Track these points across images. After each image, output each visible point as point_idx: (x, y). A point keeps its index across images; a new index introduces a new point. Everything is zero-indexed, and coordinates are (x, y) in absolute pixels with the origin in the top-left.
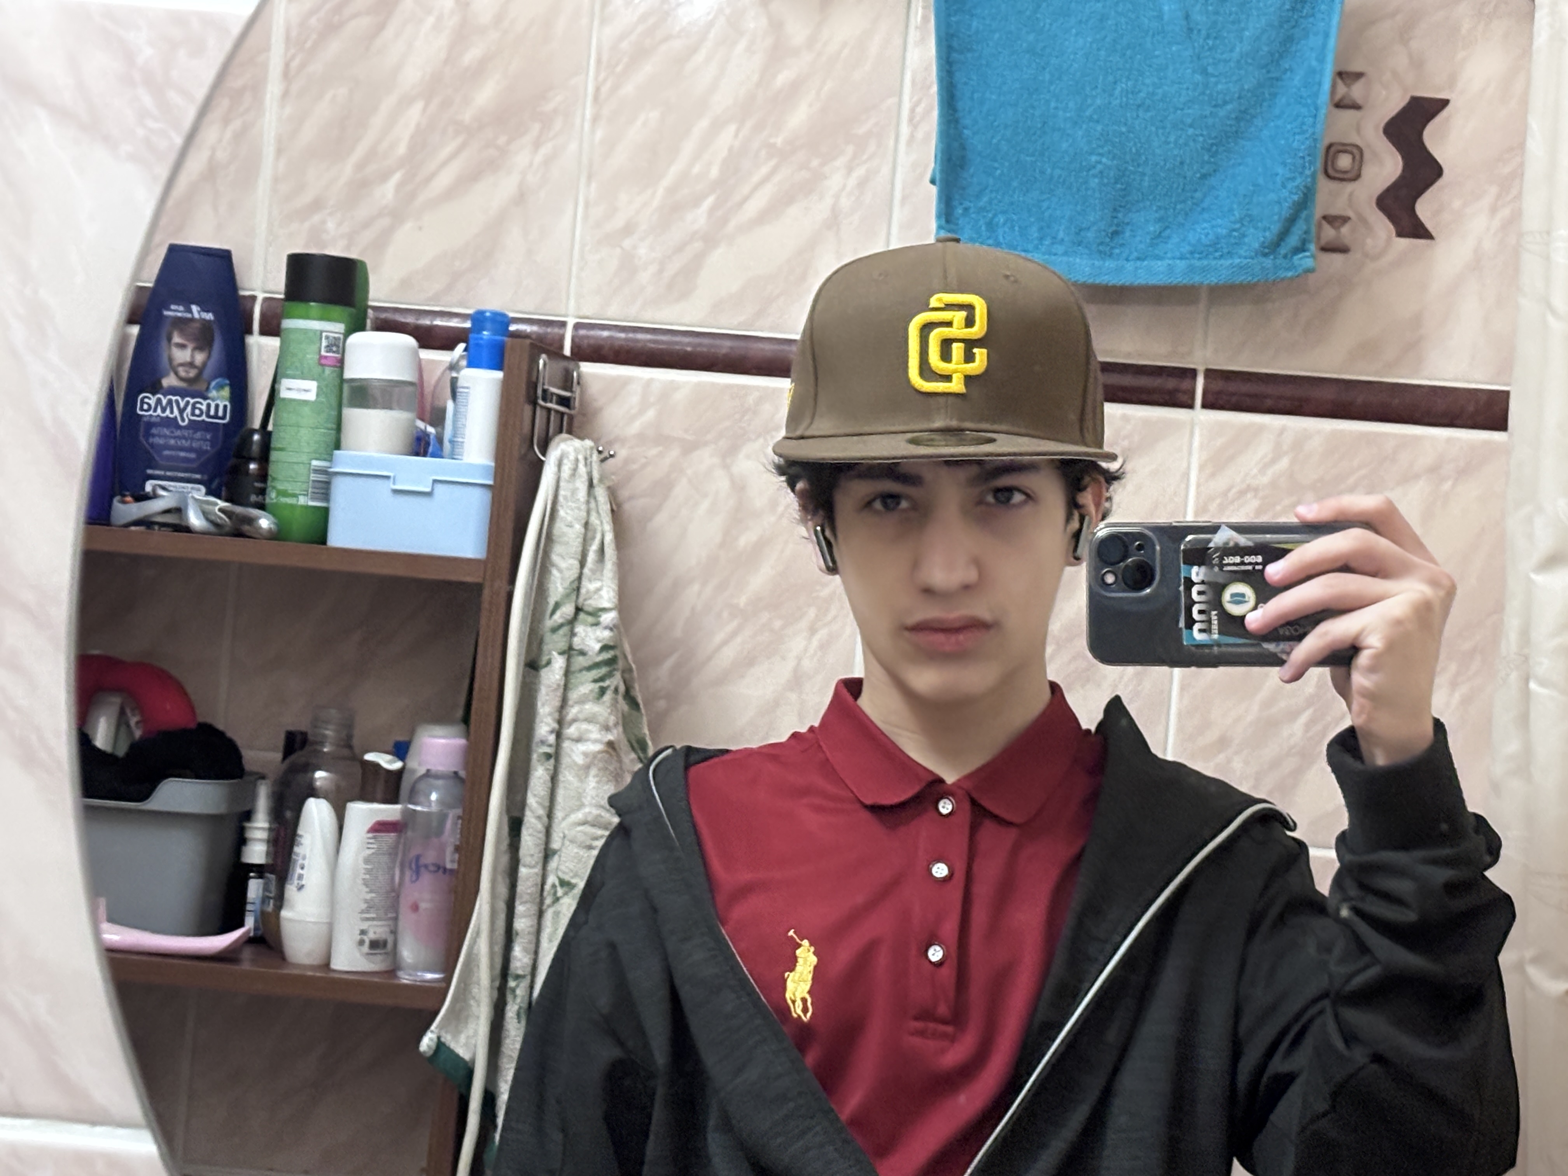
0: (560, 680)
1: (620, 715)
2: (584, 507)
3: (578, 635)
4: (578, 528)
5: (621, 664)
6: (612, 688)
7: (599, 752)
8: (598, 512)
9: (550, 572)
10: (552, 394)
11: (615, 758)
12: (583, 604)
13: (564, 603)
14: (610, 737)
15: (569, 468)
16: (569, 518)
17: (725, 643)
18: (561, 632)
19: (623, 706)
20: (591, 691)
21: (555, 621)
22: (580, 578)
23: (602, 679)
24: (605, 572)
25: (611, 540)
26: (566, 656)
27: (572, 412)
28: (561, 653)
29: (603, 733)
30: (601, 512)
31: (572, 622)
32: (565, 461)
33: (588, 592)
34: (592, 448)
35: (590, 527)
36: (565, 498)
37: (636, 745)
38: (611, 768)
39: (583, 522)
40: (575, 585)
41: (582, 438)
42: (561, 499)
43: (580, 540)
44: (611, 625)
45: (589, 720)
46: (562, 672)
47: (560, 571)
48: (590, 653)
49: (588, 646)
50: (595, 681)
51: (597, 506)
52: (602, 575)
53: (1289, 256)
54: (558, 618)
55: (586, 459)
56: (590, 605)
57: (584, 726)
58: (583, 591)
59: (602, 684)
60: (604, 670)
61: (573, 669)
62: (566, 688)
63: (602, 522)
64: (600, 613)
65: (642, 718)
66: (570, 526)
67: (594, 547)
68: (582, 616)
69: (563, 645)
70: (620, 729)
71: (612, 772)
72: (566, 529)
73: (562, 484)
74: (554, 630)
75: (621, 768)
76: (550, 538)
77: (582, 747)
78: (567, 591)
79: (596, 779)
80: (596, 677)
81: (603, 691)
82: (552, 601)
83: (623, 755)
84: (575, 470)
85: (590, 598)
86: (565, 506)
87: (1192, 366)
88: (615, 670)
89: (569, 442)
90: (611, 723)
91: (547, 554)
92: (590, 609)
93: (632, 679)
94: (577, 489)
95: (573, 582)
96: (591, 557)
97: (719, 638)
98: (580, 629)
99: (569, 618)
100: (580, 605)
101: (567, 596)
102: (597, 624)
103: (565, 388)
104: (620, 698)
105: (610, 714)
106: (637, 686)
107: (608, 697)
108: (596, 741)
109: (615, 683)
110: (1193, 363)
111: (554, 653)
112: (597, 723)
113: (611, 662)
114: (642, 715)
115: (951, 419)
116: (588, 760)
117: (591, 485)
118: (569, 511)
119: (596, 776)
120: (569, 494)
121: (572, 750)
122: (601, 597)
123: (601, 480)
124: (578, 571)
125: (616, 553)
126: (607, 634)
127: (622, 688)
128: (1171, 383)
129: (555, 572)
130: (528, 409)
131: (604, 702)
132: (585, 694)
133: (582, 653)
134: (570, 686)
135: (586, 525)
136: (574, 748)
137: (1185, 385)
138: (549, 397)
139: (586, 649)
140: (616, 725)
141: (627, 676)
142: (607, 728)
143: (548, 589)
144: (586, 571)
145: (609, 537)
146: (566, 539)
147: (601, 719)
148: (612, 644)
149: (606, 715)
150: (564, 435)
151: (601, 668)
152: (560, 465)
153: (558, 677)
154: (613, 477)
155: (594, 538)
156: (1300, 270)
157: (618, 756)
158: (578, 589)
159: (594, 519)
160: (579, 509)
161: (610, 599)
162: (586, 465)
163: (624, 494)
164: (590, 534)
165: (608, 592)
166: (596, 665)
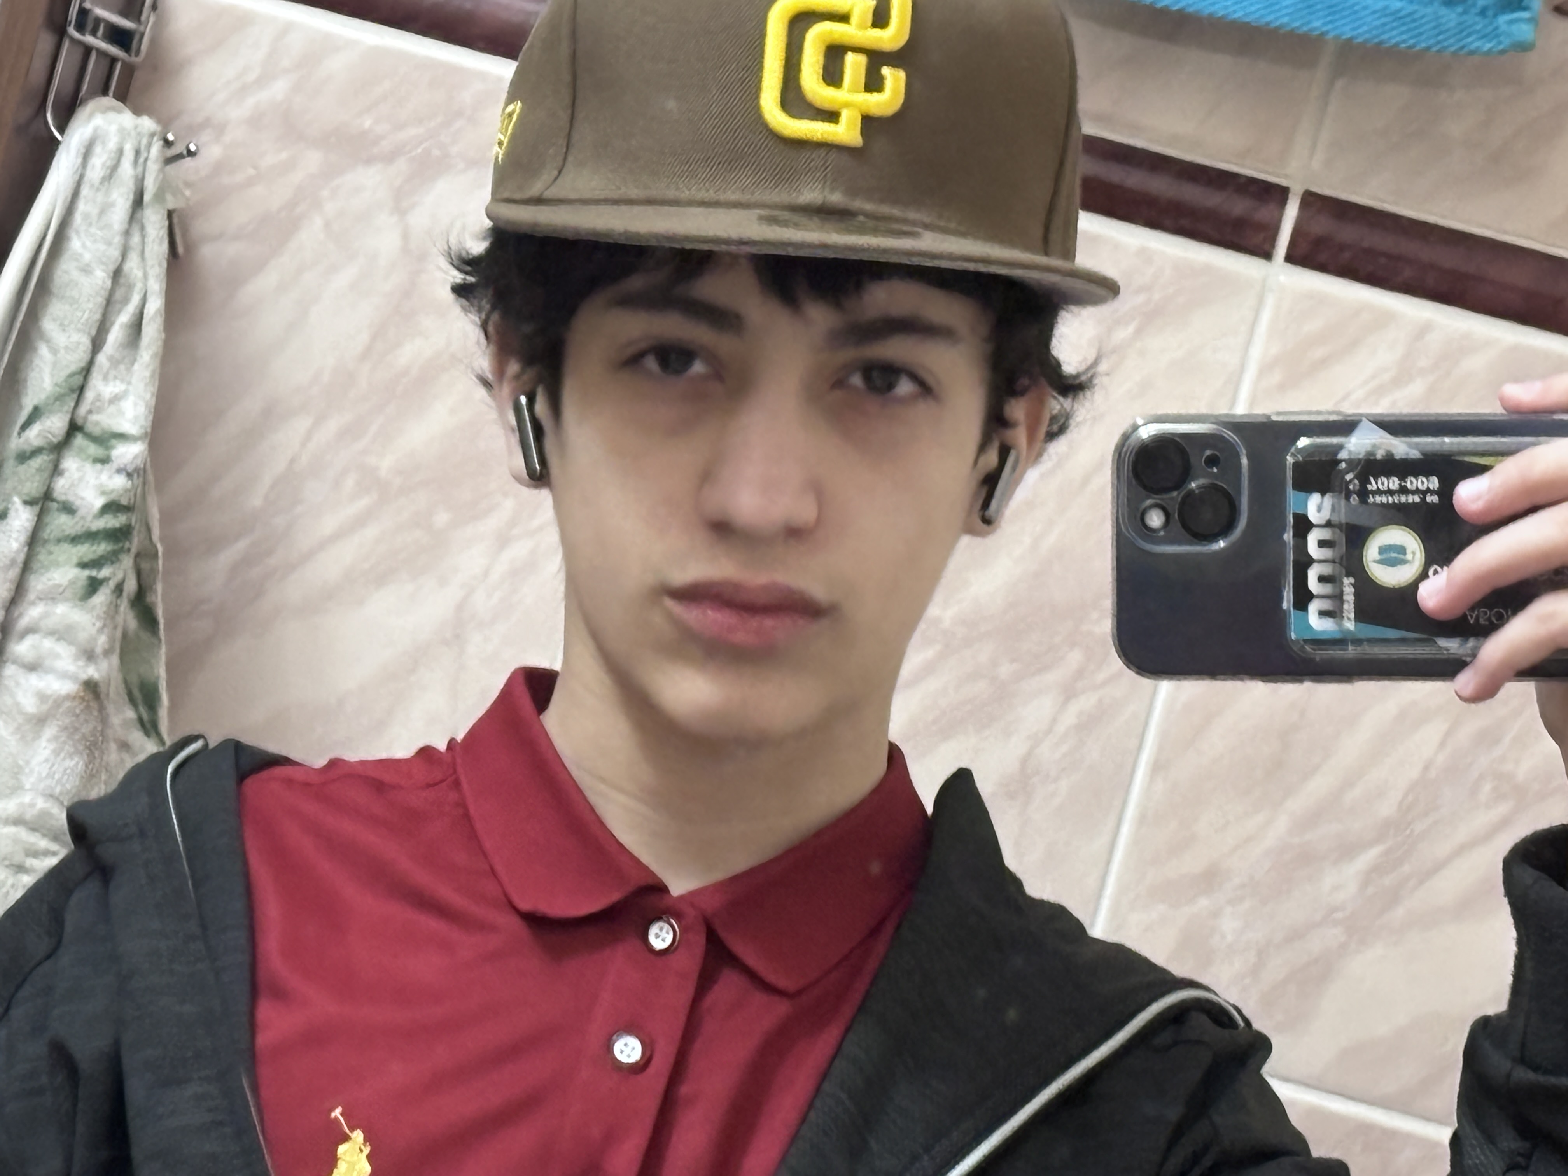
0: (18, 552)
1: (119, 634)
2: (118, 240)
3: (67, 474)
4: (101, 277)
5: (135, 543)
6: (112, 584)
7: (68, 697)
8: (143, 252)
9: (35, 349)
10: (98, 21)
11: (96, 713)
12: (85, 419)
13: (51, 412)
14: (92, 672)
15: (104, 164)
16: (87, 257)
17: (339, 535)
18: (37, 462)
19: (128, 618)
20: (72, 583)
21: (27, 440)
22: (87, 371)
23: (96, 563)
24: (136, 367)
25: (158, 311)
26: (37, 509)
27: (134, 59)
28: (28, 503)
29: (81, 663)
30: (147, 254)
31: (60, 447)
32: (98, 149)
33: (98, 398)
34: (153, 135)
35: (122, 280)
36: (86, 216)
37: (137, 693)
38: (86, 729)
39: (112, 267)
40: (78, 380)
41: (137, 112)
42: (78, 218)
43: (101, 300)
44: (130, 470)
45: (62, 634)
46: (23, 538)
47: (54, 351)
48: (81, 512)
49: (82, 499)
50: (83, 565)
51: (143, 243)
52: (129, 370)
53: (1490, 13)
54: (34, 435)
55: (137, 153)
56: (97, 423)
57: (48, 644)
58: (89, 395)
59: (94, 573)
60: (103, 548)
61: (45, 534)
62: (27, 567)
63: (146, 276)
64: (113, 442)
65: (159, 647)
66: (86, 270)
67: (124, 318)
68: (79, 440)
69: (34, 487)
70: (115, 660)
71: (84, 737)
72: (75, 274)
73: (85, 191)
74: (24, 457)
75: (102, 733)
76: (44, 287)
77: (36, 682)
78: (58, 389)
79: (52, 746)
80: (86, 560)
81: (94, 585)
82: (28, 403)
83: (110, 708)
84: (114, 168)
85: (100, 410)
86: (82, 235)
87: (1283, 182)
88: (122, 550)
89: (112, 115)
90: (99, 650)
91: (34, 315)
92: (96, 431)
93: (154, 571)
94: (112, 205)
95: (71, 375)
96: (116, 334)
97: (329, 524)
98: (71, 464)
99: (55, 440)
100: (79, 422)
101: (59, 398)
102: (104, 461)
103: (124, 14)
104: (124, 605)
105: (101, 631)
106: (159, 587)
107: (101, 598)
108: (64, 675)
109: (120, 576)
110: (1286, 176)
111: (17, 500)
112: (71, 643)
113: (119, 535)
114: (160, 640)
115: (833, 190)
116: (45, 707)
117: (138, 202)
118: (88, 243)
119: (56, 738)
120: (95, 212)
121: (18, 684)
122: (121, 413)
123: (159, 196)
124: (86, 357)
125: (163, 336)
126: (119, 482)
127: (131, 586)
128: (1239, 206)
129: (43, 350)
130: (45, 42)
131: (94, 608)
132: (60, 586)
133: (68, 509)
134: (35, 565)
135: (117, 274)
136: (22, 681)
137: (1263, 214)
138: (90, 25)
139: (78, 503)
140: (107, 653)
141: (145, 565)
142: (89, 656)
143: (25, 380)
144: (102, 359)
145: (155, 305)
146: (75, 293)
147: (82, 637)
148: (124, 502)
149: (94, 631)
150: (108, 101)
151: (99, 544)
152: (87, 153)
153: (15, 545)
154: (187, 193)
155: (126, 300)
156: (1506, 42)
157: (102, 709)
158: (81, 390)
159: (132, 265)
160: (109, 243)
161: (136, 418)
162: (136, 162)
163: (200, 227)
164: (119, 294)
165: (136, 404)
166: (90, 536)
